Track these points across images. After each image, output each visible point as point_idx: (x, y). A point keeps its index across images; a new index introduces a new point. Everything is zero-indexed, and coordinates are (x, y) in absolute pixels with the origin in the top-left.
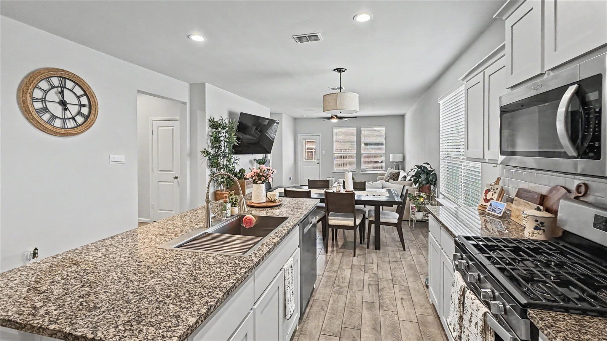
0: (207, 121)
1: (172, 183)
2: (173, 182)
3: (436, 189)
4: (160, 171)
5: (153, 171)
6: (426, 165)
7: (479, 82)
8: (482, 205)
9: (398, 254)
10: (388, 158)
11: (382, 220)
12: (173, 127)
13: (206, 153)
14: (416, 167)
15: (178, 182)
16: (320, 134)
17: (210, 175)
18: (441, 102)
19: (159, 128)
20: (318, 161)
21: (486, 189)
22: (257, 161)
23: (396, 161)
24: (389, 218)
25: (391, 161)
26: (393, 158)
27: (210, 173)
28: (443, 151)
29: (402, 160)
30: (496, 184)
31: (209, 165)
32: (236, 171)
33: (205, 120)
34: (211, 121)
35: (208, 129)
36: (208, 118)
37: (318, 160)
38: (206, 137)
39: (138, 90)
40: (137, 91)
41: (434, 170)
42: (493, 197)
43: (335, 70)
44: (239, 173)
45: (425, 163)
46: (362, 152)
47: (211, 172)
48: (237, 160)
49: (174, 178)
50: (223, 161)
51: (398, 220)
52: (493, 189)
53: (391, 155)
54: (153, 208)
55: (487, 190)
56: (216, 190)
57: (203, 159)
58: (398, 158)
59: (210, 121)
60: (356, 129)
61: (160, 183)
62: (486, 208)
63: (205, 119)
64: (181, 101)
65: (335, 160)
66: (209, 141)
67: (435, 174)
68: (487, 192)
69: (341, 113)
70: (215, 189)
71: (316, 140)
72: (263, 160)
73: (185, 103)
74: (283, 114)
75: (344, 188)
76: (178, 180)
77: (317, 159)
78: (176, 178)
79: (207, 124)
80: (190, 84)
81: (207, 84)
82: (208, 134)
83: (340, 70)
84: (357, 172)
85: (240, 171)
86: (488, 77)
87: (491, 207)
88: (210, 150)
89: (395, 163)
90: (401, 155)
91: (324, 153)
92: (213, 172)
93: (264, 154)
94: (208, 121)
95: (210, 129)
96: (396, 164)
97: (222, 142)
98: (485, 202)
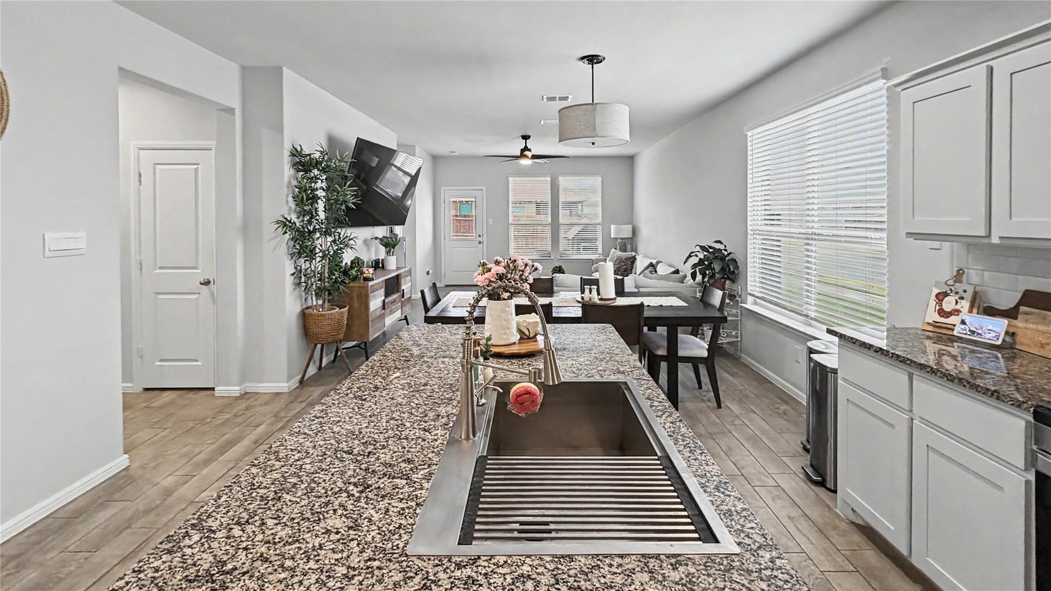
0: (287, 153)
1: (194, 297)
2: (199, 293)
3: (740, 288)
4: (161, 268)
5: (141, 270)
6: (718, 246)
7: (970, 86)
8: (936, 322)
9: (713, 415)
10: (606, 233)
11: (681, 353)
12: (198, 164)
13: (285, 224)
14: (698, 249)
15: (212, 294)
16: (484, 188)
17: (293, 274)
18: (749, 134)
19: (157, 166)
20: (480, 239)
21: (936, 291)
22: (381, 240)
23: (621, 237)
24: (691, 349)
25: (612, 236)
26: (617, 231)
27: (294, 271)
28: (755, 219)
29: (631, 236)
30: (955, 282)
31: (290, 252)
32: (346, 264)
33: (283, 151)
34: (296, 153)
35: (288, 172)
36: (287, 147)
37: (480, 236)
38: (285, 190)
39: (121, 69)
40: (117, 69)
41: (731, 253)
42: (958, 307)
43: (583, 58)
44: (352, 268)
45: (716, 242)
46: (561, 221)
47: (296, 268)
48: (352, 239)
49: (202, 284)
50: (322, 243)
51: (708, 350)
52: (954, 291)
53: (613, 227)
54: (141, 357)
55: (939, 293)
56: (304, 307)
57: (278, 239)
58: (626, 231)
59: (293, 155)
60: (549, 179)
61: (161, 296)
62: (953, 330)
63: (283, 148)
64: (220, 104)
65: (512, 234)
66: (290, 199)
67: (734, 261)
68: (941, 298)
69: (593, 144)
70: (302, 306)
71: (475, 198)
72: (394, 240)
73: (231, 111)
74: (417, 147)
75: (599, 294)
76: (210, 289)
77: (477, 235)
78: (207, 283)
79: (287, 159)
80: (244, 68)
81: (284, 68)
82: (290, 183)
83: (593, 59)
84: (552, 258)
85: (352, 262)
86: (1009, 76)
87: (965, 326)
88: (293, 217)
89: (619, 240)
90: (630, 227)
91: (491, 223)
92: (299, 268)
93: (388, 227)
94: (289, 154)
95: (292, 171)
96: (621, 242)
97: (319, 201)
98: (941, 316)
